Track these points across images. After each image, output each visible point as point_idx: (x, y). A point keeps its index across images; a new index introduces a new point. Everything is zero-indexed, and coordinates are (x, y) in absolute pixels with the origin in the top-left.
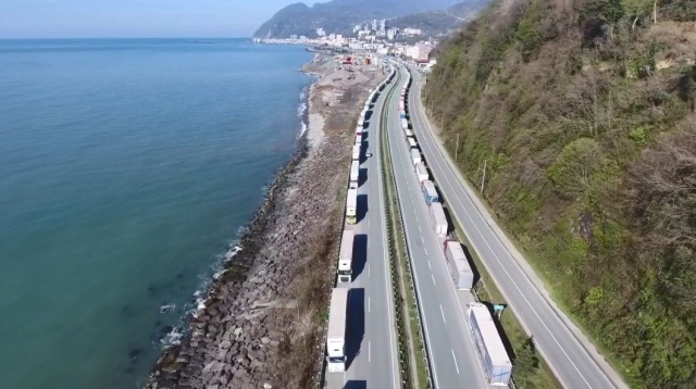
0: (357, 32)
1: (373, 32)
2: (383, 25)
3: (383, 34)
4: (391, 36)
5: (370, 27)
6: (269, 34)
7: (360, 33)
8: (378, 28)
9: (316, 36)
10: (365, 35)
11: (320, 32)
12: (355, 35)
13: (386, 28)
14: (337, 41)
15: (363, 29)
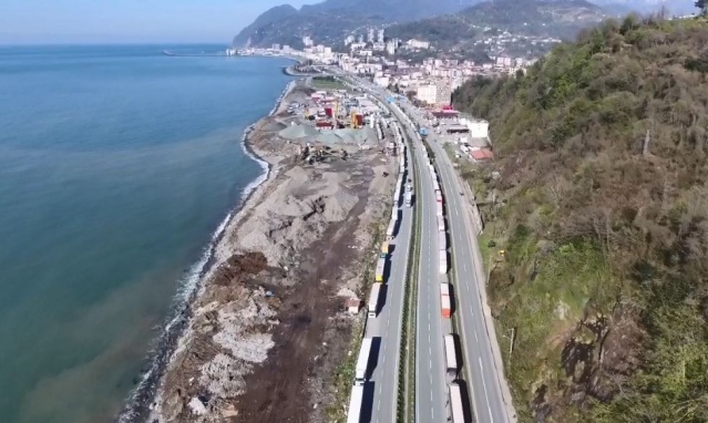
0: (350, 44)
1: (369, 45)
2: (381, 36)
3: (382, 48)
4: (391, 50)
5: (365, 40)
6: (249, 42)
7: (354, 46)
8: (376, 41)
9: (301, 47)
10: (360, 48)
11: (307, 41)
12: (347, 50)
13: (386, 40)
14: (325, 55)
15: (357, 41)
